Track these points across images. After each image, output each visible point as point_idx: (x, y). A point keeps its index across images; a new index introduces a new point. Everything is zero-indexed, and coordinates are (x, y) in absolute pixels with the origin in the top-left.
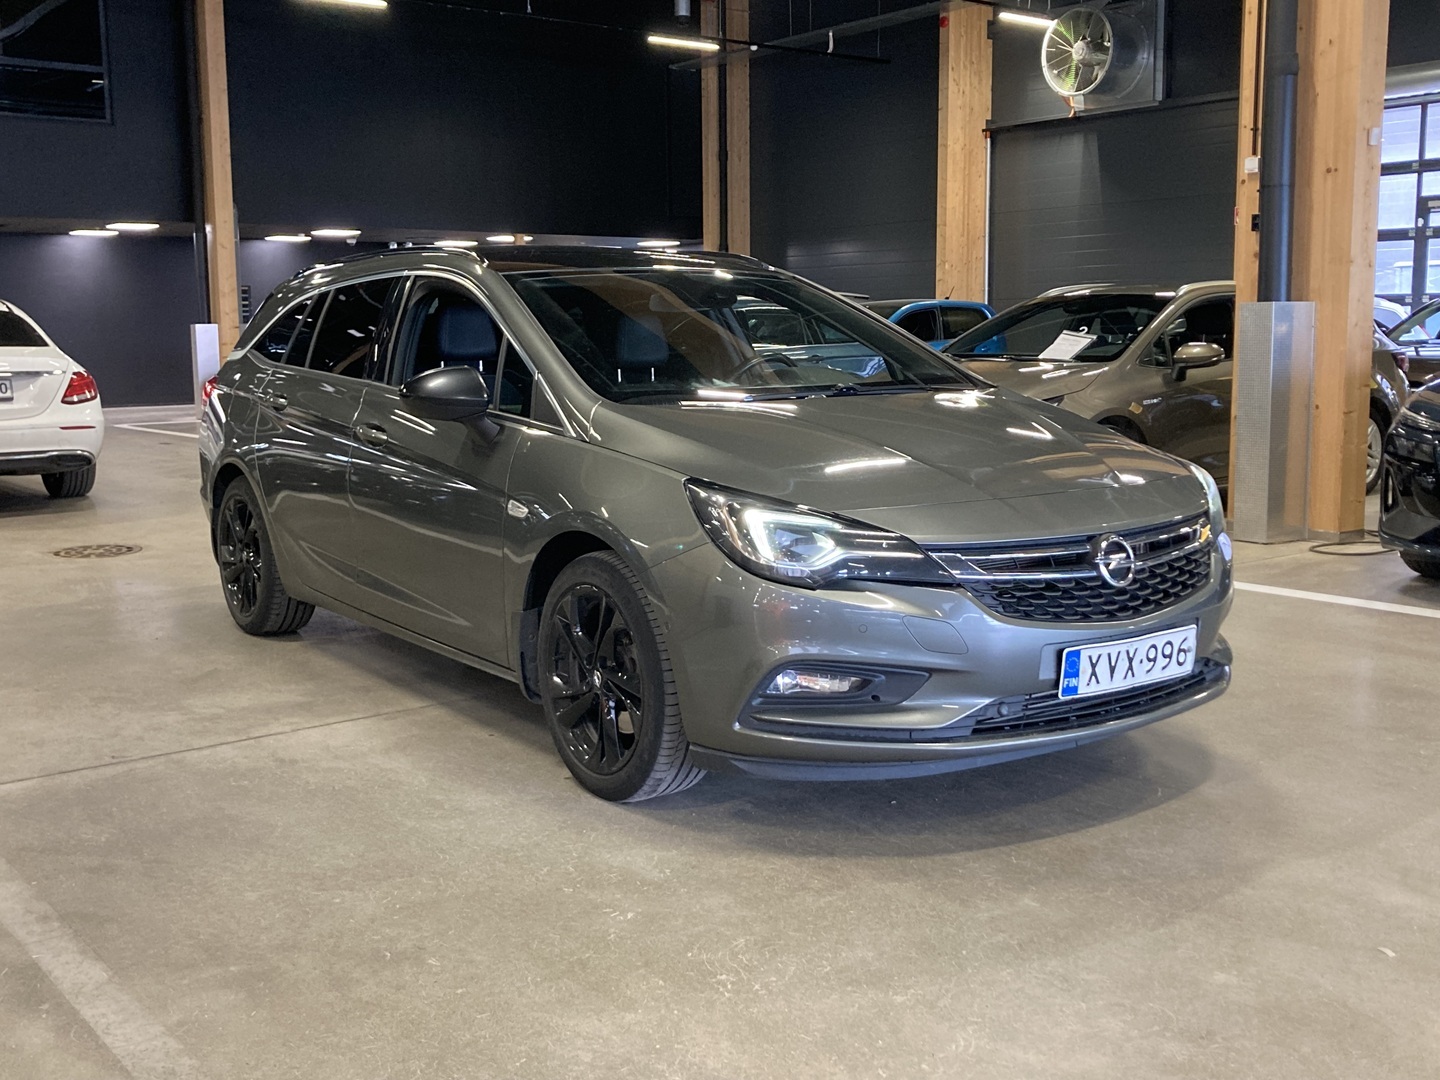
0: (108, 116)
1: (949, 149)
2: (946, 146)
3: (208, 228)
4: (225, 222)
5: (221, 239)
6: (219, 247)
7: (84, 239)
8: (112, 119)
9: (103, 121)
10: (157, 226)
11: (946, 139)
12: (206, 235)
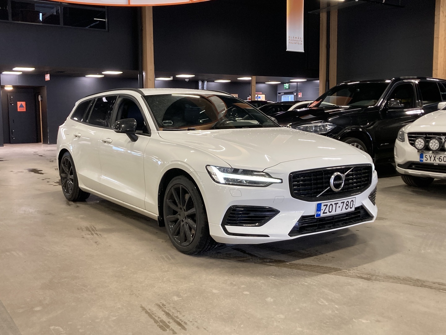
0: (107, 28)
1: (440, 39)
2: (438, 38)
3: (144, 73)
4: (151, 70)
5: (149, 77)
6: (148, 80)
7: (91, 78)
8: (108, 29)
9: (104, 30)
10: (122, 72)
11: (438, 35)
12: (143, 75)
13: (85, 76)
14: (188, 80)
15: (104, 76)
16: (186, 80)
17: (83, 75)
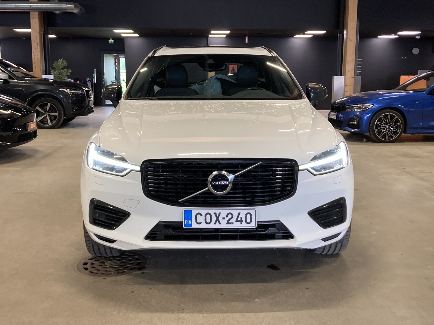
5: (349, 36)
6: (349, 41)
7: (300, 39)
12: (344, 35)
13: (293, 37)
14: (419, 37)
15: (312, 36)
16: (416, 37)
17: (292, 36)
